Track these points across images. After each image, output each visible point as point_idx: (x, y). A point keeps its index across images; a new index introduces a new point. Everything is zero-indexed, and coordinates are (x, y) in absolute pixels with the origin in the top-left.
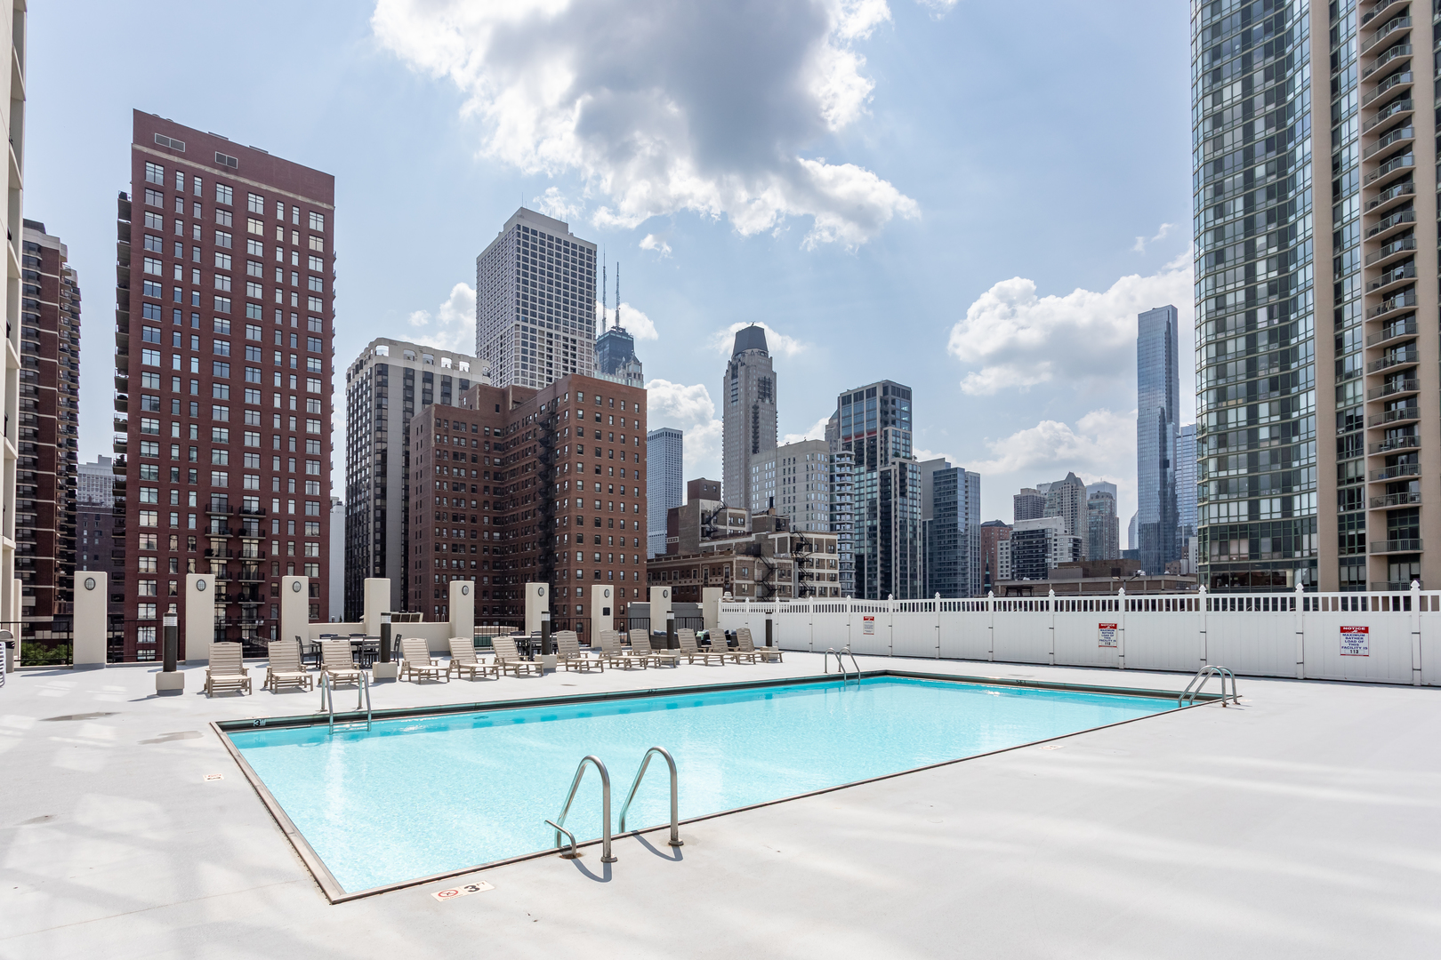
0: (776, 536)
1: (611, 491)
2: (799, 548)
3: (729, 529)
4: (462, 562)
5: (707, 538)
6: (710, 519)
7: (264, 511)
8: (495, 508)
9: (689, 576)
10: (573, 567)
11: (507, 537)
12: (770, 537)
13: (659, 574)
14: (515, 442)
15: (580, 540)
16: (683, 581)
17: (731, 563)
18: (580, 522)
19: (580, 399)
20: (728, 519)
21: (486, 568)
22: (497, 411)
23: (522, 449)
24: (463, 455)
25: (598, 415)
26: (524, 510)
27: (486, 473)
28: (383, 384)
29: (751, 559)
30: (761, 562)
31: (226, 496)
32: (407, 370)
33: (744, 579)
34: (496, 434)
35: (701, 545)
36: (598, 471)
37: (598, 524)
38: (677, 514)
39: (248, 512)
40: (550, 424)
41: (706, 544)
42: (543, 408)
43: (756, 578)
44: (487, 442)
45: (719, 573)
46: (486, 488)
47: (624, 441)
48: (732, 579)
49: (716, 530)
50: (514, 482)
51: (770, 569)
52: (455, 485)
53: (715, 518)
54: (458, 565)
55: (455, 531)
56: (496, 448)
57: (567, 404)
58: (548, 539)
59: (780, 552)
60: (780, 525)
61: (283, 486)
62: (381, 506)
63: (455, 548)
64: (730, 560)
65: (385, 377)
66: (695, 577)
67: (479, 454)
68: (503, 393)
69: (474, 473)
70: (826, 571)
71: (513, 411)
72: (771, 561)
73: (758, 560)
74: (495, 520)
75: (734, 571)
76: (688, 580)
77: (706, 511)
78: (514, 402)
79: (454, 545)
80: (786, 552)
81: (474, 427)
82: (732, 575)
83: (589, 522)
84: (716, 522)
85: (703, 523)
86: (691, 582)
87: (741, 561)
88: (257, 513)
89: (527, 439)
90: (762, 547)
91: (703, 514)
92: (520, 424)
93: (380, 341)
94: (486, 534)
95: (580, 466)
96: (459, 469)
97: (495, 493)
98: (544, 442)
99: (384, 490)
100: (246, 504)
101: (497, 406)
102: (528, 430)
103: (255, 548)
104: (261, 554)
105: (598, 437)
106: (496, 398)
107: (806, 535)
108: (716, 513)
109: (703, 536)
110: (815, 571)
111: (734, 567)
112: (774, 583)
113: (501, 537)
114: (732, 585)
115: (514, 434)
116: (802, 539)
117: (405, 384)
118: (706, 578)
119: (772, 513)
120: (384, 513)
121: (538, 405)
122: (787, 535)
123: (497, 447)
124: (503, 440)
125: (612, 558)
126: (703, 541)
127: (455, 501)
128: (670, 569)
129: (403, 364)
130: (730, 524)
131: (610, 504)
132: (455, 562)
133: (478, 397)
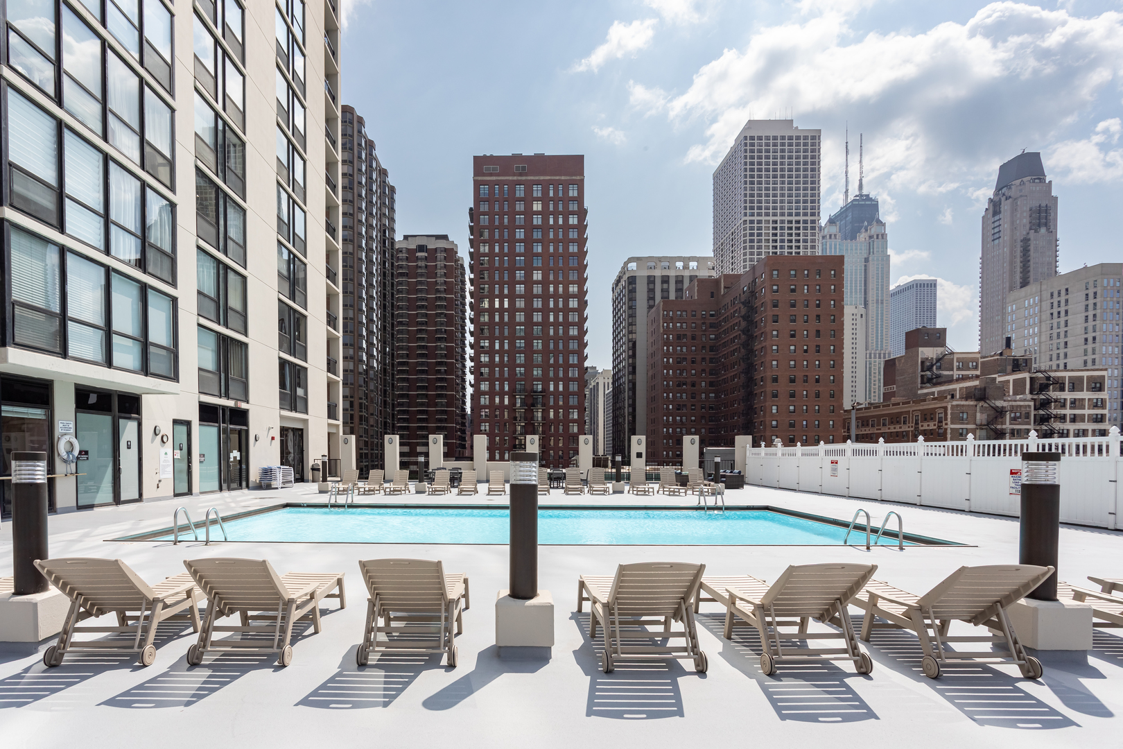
0: (1011, 378)
1: (806, 351)
2: (1044, 388)
3: (956, 374)
4: (684, 418)
5: (928, 385)
6: (932, 366)
7: (545, 389)
8: (711, 374)
9: (898, 422)
10: (768, 419)
11: (720, 397)
12: (999, 379)
13: (868, 421)
14: (725, 320)
15: (775, 396)
16: (892, 427)
17: (946, 408)
18: (775, 380)
19: (775, 276)
20: (956, 364)
21: (703, 421)
22: (712, 297)
23: (730, 325)
24: (685, 335)
25: (793, 287)
26: (733, 374)
27: (703, 347)
28: (632, 291)
29: (972, 403)
30: (986, 405)
31: (523, 383)
32: (649, 277)
33: (963, 424)
34: (712, 315)
35: (920, 392)
36: (793, 336)
37: (792, 381)
38: (895, 364)
39: (536, 392)
40: (750, 303)
41: (925, 391)
42: (745, 289)
43: (978, 422)
44: (703, 323)
45: (932, 419)
46: (703, 359)
47: (818, 306)
48: (946, 424)
49: (938, 376)
50: (725, 352)
51: (1000, 413)
52: (679, 360)
53: (938, 364)
54: (681, 420)
55: (679, 395)
56: (711, 327)
57: (763, 282)
58: (750, 396)
59: (1015, 393)
60: (1017, 365)
61: (556, 373)
62: (632, 379)
63: (679, 408)
64: (944, 405)
65: (634, 286)
66: (904, 423)
67: (696, 333)
68: (717, 282)
69: (693, 348)
70: (1087, 412)
71: (724, 295)
72: (1000, 403)
73: (981, 403)
74: (711, 384)
75: (949, 416)
76: (898, 426)
77: (927, 359)
78: (725, 287)
79: (679, 405)
80: (1023, 393)
81: (694, 313)
82: (946, 419)
83: (783, 381)
84: (939, 368)
85: (922, 371)
86: (900, 428)
87: (957, 405)
88: (541, 392)
89: (734, 316)
90: (987, 391)
91: (923, 363)
92: (730, 304)
93: (631, 260)
94: (703, 396)
95: (775, 333)
96: (682, 348)
97: (711, 362)
98: (745, 318)
99: (634, 368)
100: (535, 387)
101: (712, 293)
102: (735, 309)
103: (540, 414)
104: (544, 418)
105: (793, 306)
106: (710, 287)
107: (1052, 374)
108: (939, 360)
109: (922, 382)
110: (1068, 412)
111: (949, 412)
112: (1004, 427)
113: (715, 397)
114: (946, 429)
115: (725, 313)
116: (1048, 378)
117: (648, 288)
118: (917, 423)
119: (1007, 353)
120: (634, 385)
121: (742, 288)
122: (1026, 375)
123: (712, 325)
124: (717, 319)
125: (807, 410)
126: (922, 388)
127: (678, 372)
128: (879, 417)
129: (646, 273)
130: (959, 369)
131: (805, 363)
132: (678, 418)
133: (696, 288)
